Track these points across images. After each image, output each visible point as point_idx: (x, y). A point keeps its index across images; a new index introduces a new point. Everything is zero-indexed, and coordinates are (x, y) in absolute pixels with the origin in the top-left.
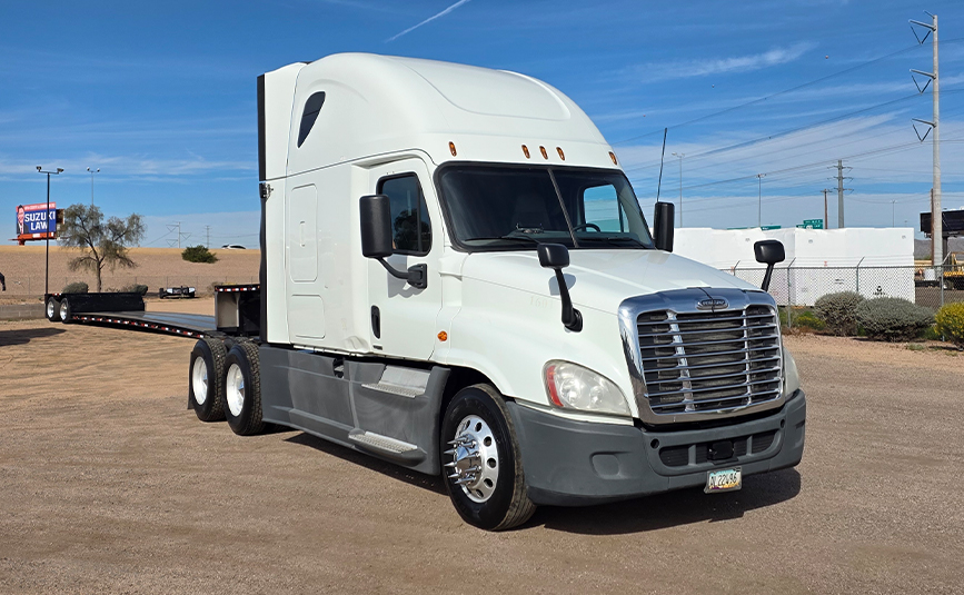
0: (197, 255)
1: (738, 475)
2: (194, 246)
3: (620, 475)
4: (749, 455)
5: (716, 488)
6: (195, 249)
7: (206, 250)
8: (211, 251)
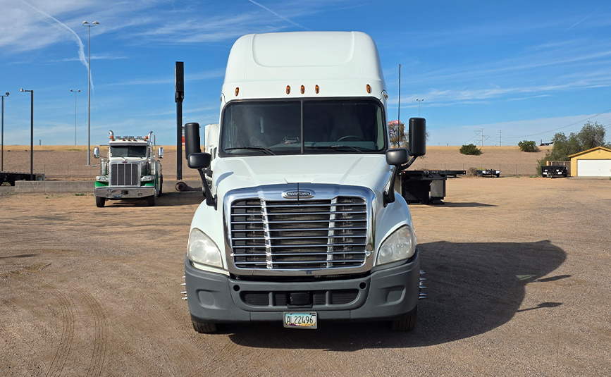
0: (470, 150)
1: (314, 318)
2: (467, 145)
3: (214, 307)
4: (327, 305)
5: (292, 324)
6: (468, 146)
7: (475, 147)
8: (478, 148)
